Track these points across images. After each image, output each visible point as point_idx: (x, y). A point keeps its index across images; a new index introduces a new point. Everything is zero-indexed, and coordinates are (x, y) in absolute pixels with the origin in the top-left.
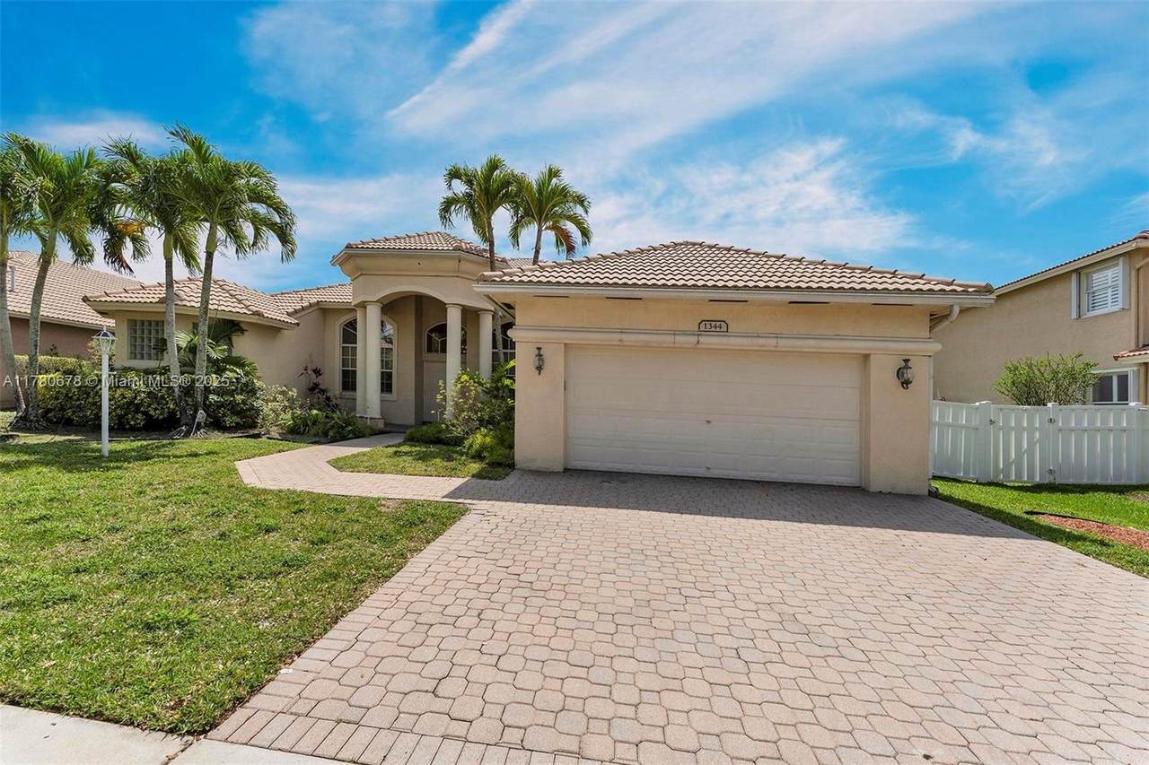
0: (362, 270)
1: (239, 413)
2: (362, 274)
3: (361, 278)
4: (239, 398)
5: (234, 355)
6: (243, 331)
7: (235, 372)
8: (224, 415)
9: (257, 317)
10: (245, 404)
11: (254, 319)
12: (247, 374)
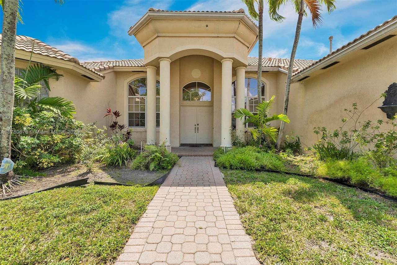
0: (158, 33)
1: (58, 152)
2: (158, 36)
3: (157, 39)
4: (58, 137)
5: (50, 96)
6: (57, 76)
7: (53, 111)
8: (40, 156)
9: (73, 64)
10: (63, 143)
11: (70, 66)
12: (64, 113)
